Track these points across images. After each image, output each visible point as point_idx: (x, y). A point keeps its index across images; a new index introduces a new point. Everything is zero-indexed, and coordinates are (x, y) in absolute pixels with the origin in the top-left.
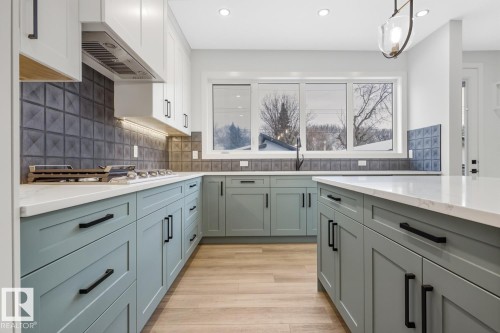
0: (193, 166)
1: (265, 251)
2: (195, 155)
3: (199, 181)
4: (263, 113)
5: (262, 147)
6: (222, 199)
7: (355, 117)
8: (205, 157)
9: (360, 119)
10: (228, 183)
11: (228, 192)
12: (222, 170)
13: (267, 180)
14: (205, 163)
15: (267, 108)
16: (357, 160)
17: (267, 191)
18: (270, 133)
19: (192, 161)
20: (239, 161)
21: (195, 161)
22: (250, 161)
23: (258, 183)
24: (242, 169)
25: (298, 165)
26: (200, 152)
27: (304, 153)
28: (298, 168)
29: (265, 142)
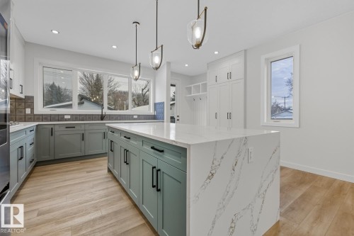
0: (26, 119)
1: (81, 163)
2: (28, 111)
3: (35, 128)
4: (81, 79)
5: (81, 103)
6: (52, 138)
7: (143, 90)
8: (36, 112)
9: (145, 91)
10: (56, 128)
11: (57, 134)
12: (51, 121)
13: (83, 126)
14: (36, 117)
15: (85, 76)
16: (133, 115)
17: (83, 132)
18: (87, 93)
19: (25, 115)
20: (64, 115)
21: (28, 115)
22: (72, 115)
23: (77, 128)
24: (66, 120)
25: (102, 117)
26: (32, 109)
27: (106, 111)
28: (102, 119)
29: (83, 100)
